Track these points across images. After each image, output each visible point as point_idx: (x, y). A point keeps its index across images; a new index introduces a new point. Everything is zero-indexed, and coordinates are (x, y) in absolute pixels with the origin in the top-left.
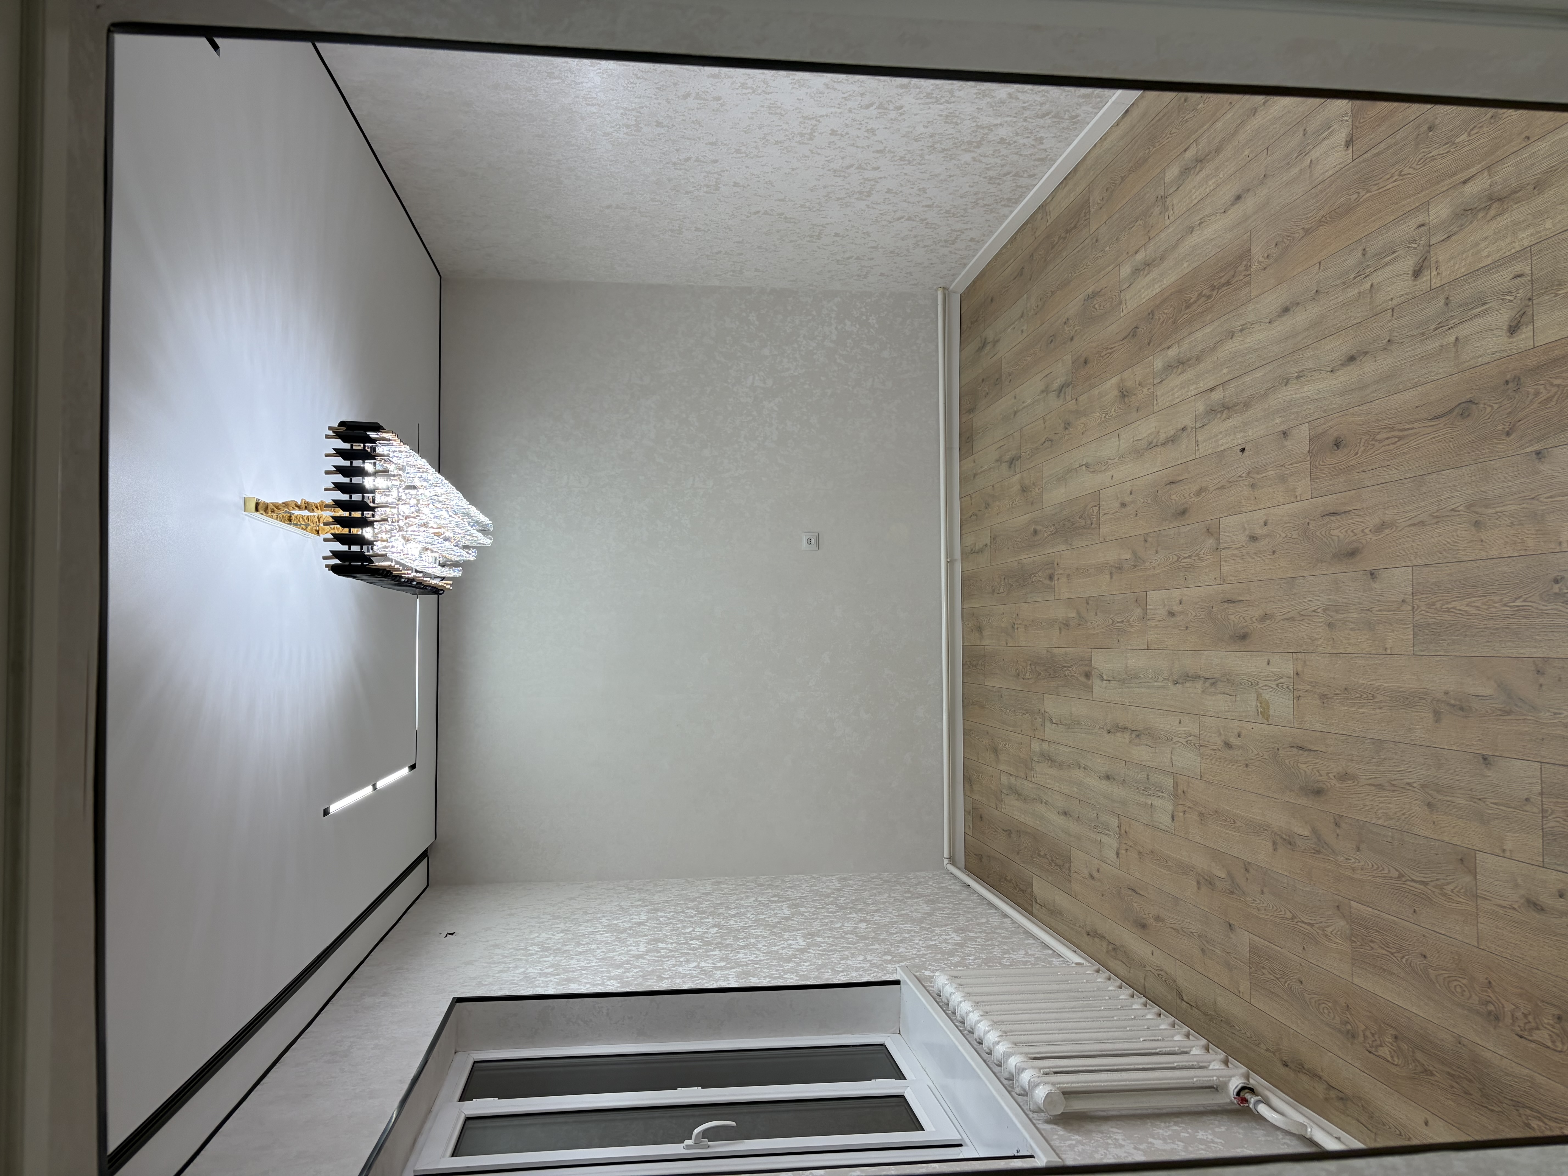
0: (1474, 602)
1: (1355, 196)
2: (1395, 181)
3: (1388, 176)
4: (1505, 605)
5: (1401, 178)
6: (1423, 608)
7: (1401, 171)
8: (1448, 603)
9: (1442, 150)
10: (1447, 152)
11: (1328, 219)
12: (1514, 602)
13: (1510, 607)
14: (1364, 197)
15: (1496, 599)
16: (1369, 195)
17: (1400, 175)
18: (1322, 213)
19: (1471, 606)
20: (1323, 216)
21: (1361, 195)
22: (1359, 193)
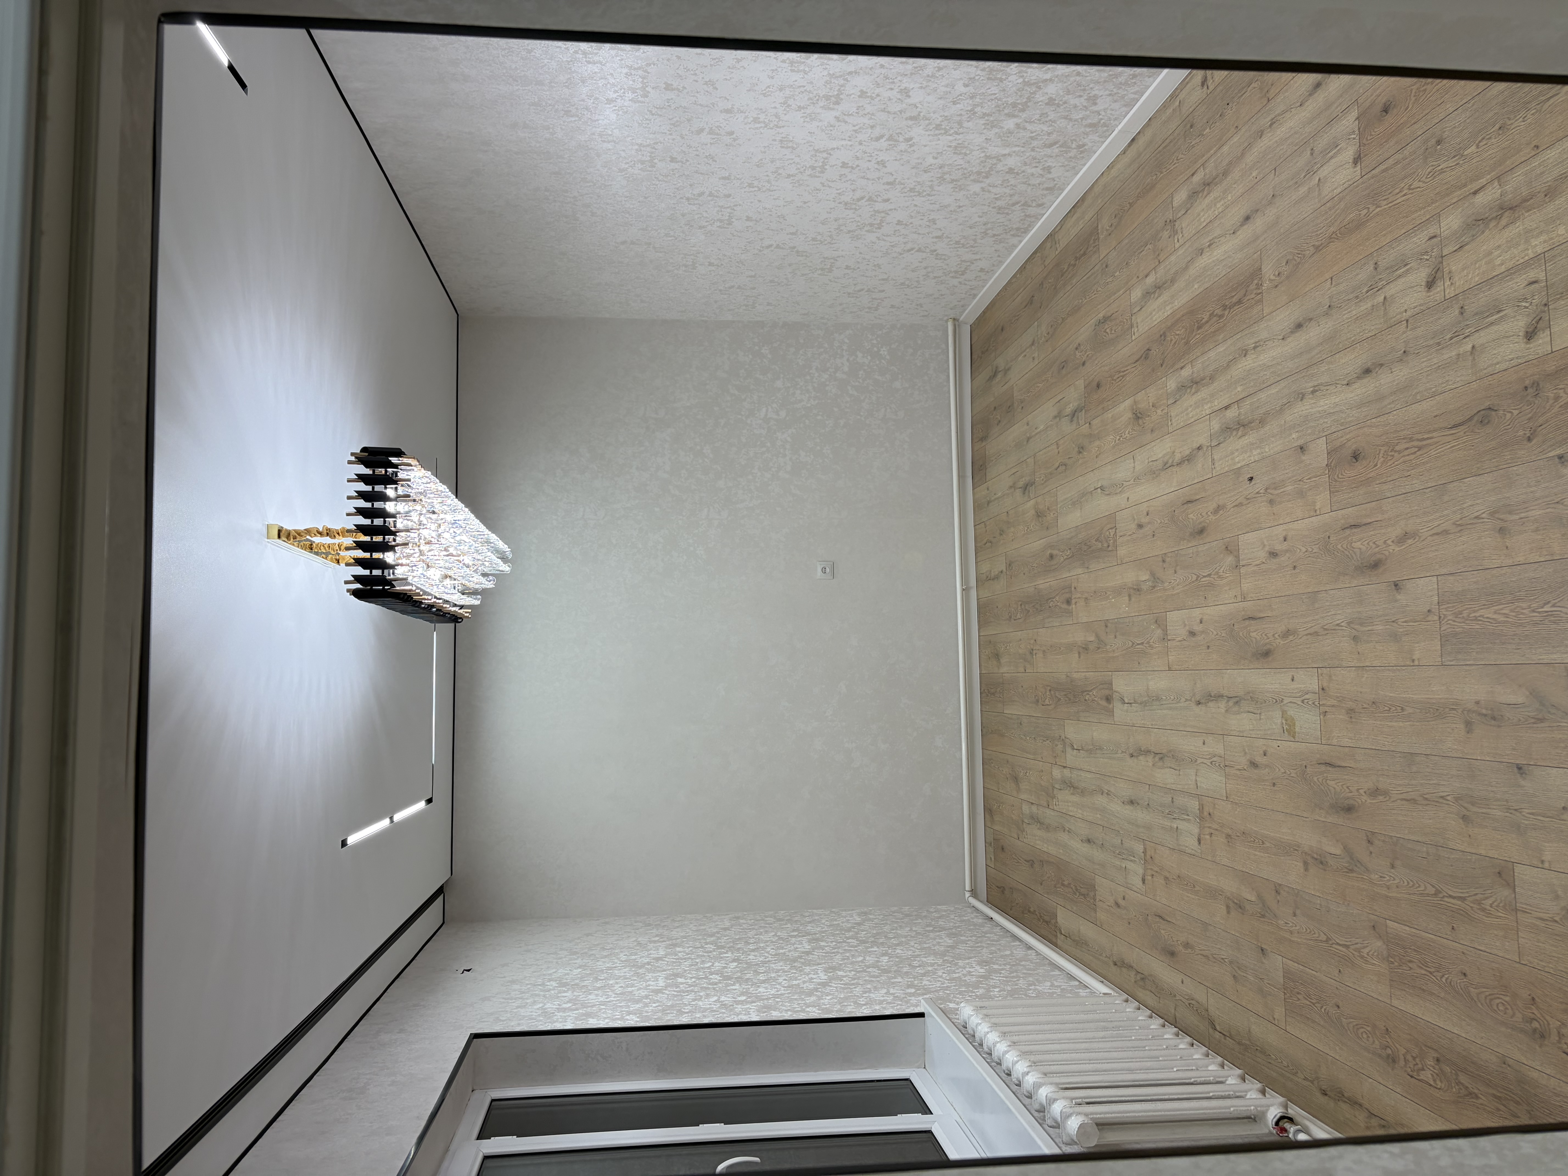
0: (1501, 609)
1: (1365, 211)
2: (1404, 195)
3: (1397, 191)
4: (1534, 611)
5: (1411, 191)
6: (1450, 618)
7: (1410, 185)
8: (1475, 612)
9: (1451, 163)
10: (1456, 165)
11: (1339, 235)
12: (1542, 607)
13: (1539, 612)
14: (1374, 212)
15: (1524, 605)
16: (1378, 209)
17: (1409, 189)
18: (1332, 229)
19: (1499, 613)
20: (1333, 233)
21: (1371, 210)
22: (1368, 208)
